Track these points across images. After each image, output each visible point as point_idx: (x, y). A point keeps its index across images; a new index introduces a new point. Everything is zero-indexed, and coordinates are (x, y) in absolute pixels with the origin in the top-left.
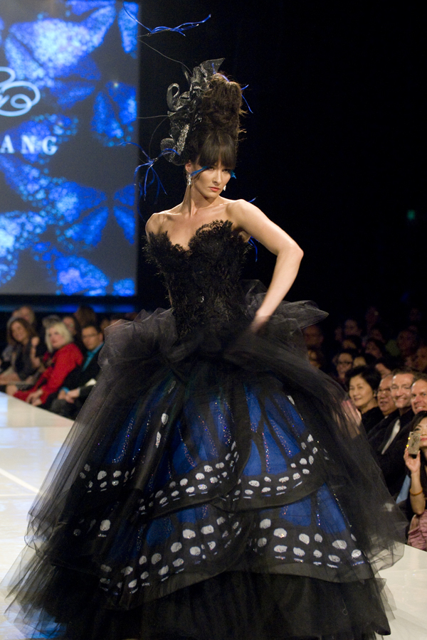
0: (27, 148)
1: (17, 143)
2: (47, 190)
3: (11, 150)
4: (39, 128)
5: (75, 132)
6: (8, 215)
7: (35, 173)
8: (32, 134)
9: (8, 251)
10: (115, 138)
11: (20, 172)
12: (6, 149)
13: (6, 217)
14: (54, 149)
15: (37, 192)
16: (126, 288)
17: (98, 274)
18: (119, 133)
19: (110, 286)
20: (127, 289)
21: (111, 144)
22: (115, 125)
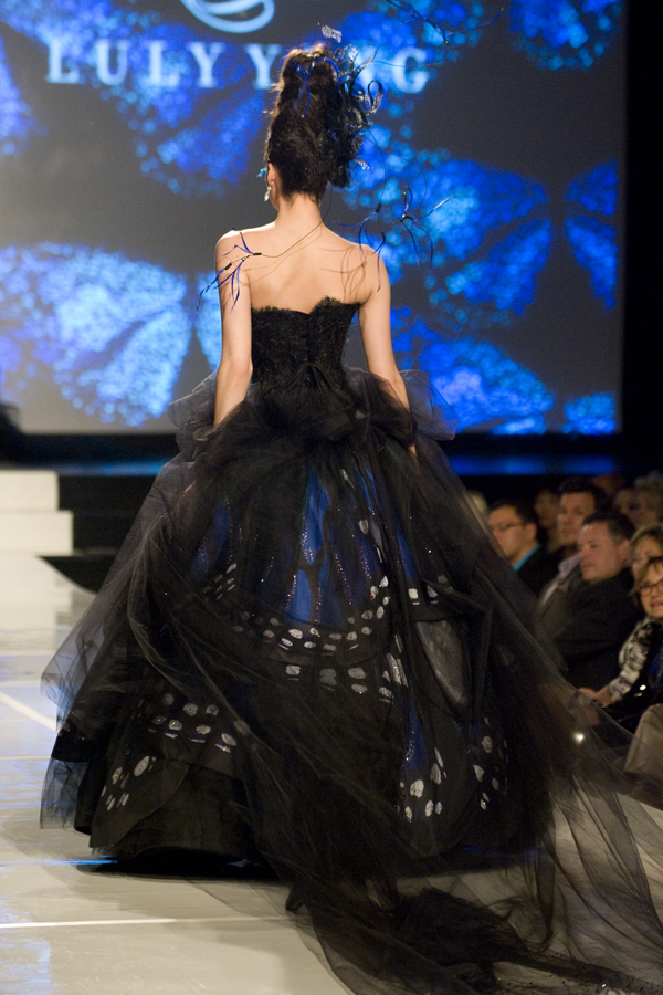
2: (405, 180)
4: (387, 27)
5: (474, 38)
7: (380, 137)
8: (371, 41)
10: (566, 49)
14: (420, 80)
15: (380, 185)
16: (595, 414)
17: (527, 381)
18: (576, 35)
19: (557, 412)
20: (599, 417)
21: (557, 63)
22: (567, 15)
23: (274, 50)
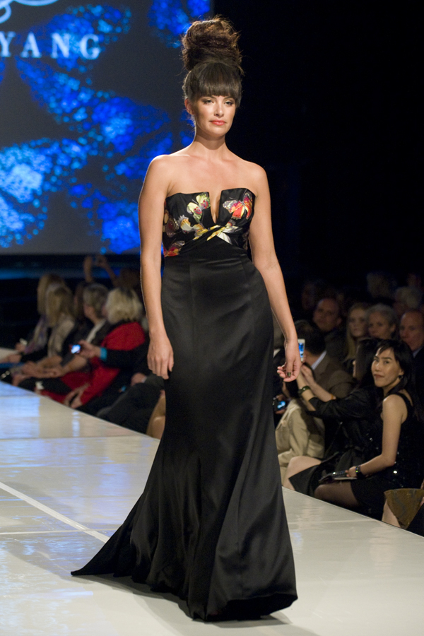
0: (59, 52)
1: (45, 44)
2: (90, 107)
3: (36, 53)
4: (77, 22)
5: (127, 29)
6: (33, 144)
7: (73, 84)
8: (68, 31)
9: (34, 193)
11: (52, 84)
12: (30, 52)
13: (30, 147)
14: (96, 52)
15: (75, 111)
21: (177, 45)
22: (181, 17)
23: (11, 35)
